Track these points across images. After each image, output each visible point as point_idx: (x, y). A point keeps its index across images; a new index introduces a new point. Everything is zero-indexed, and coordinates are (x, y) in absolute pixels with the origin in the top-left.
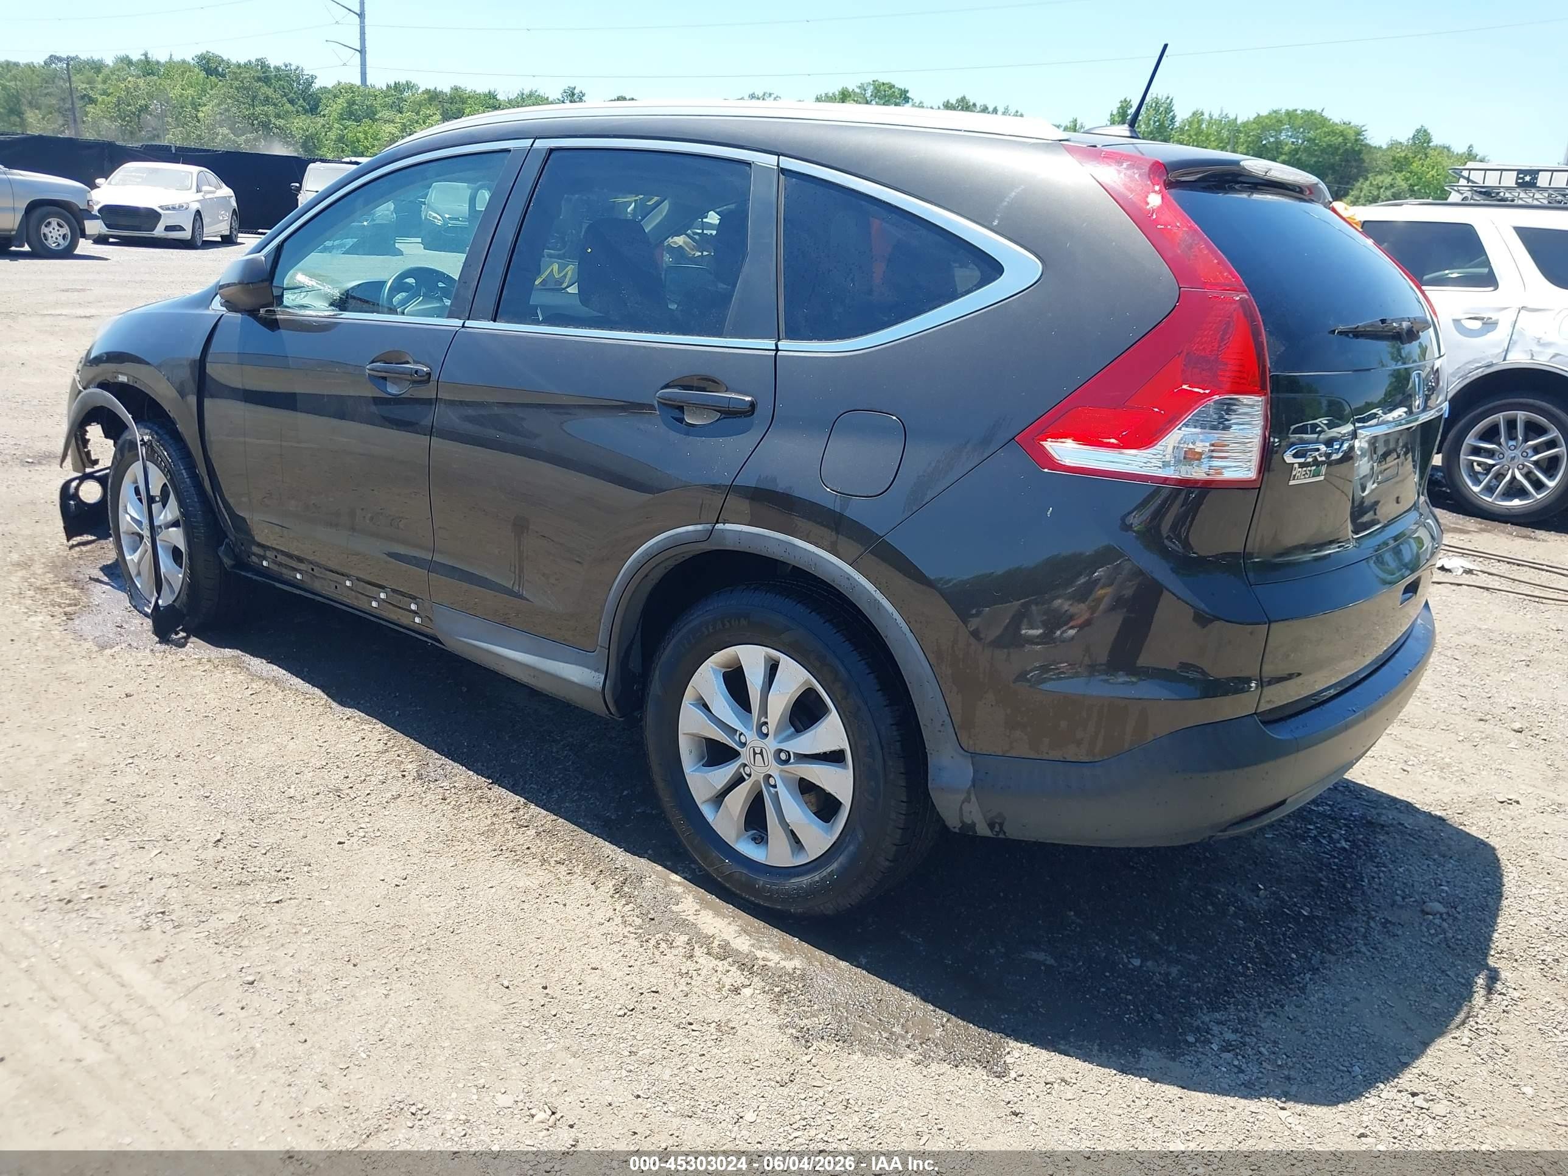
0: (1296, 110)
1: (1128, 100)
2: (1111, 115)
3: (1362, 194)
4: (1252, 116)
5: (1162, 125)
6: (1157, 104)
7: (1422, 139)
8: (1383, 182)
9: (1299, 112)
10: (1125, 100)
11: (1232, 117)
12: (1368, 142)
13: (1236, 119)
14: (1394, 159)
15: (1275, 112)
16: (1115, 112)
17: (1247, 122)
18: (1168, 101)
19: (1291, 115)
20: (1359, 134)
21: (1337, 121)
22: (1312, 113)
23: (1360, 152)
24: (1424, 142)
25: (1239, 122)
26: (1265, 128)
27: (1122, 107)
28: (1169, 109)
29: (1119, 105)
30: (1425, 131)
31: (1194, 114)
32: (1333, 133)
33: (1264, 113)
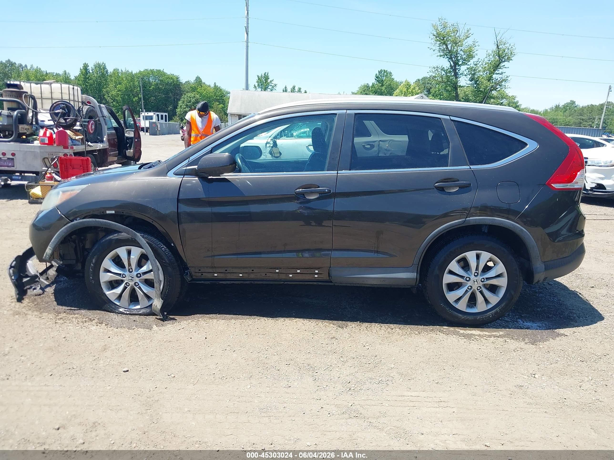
0: (154, 69)
1: (86, 63)
2: (81, 69)
3: (185, 100)
4: (138, 71)
5: (103, 74)
6: (99, 65)
7: (198, 80)
8: (191, 95)
9: (155, 70)
10: (85, 63)
11: (130, 71)
12: (181, 81)
13: (132, 72)
14: (191, 88)
15: (146, 70)
16: (82, 68)
17: (137, 73)
18: (104, 64)
19: (152, 71)
20: (177, 78)
21: (169, 73)
22: (160, 70)
23: (179, 85)
24: (200, 82)
25: (133, 73)
26: (144, 76)
27: (84, 66)
28: (105, 68)
29: (83, 65)
30: (199, 78)
31: (114, 70)
32: (168, 78)
33: (142, 70)
